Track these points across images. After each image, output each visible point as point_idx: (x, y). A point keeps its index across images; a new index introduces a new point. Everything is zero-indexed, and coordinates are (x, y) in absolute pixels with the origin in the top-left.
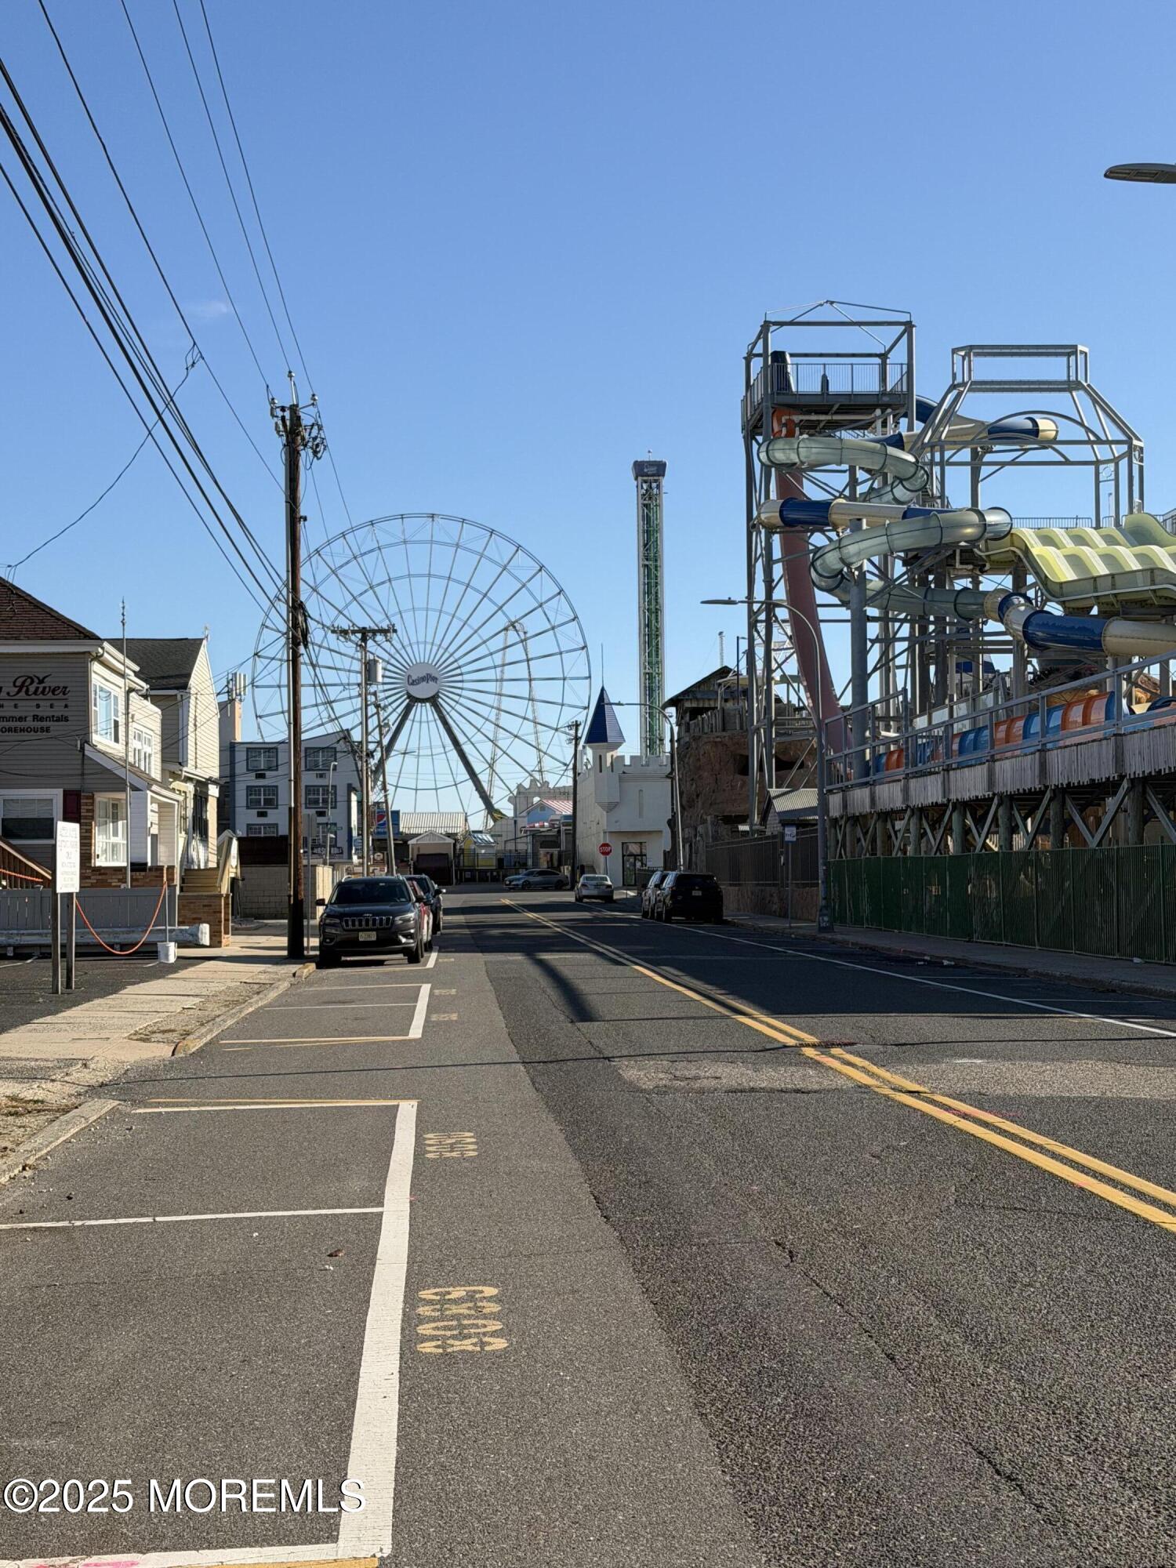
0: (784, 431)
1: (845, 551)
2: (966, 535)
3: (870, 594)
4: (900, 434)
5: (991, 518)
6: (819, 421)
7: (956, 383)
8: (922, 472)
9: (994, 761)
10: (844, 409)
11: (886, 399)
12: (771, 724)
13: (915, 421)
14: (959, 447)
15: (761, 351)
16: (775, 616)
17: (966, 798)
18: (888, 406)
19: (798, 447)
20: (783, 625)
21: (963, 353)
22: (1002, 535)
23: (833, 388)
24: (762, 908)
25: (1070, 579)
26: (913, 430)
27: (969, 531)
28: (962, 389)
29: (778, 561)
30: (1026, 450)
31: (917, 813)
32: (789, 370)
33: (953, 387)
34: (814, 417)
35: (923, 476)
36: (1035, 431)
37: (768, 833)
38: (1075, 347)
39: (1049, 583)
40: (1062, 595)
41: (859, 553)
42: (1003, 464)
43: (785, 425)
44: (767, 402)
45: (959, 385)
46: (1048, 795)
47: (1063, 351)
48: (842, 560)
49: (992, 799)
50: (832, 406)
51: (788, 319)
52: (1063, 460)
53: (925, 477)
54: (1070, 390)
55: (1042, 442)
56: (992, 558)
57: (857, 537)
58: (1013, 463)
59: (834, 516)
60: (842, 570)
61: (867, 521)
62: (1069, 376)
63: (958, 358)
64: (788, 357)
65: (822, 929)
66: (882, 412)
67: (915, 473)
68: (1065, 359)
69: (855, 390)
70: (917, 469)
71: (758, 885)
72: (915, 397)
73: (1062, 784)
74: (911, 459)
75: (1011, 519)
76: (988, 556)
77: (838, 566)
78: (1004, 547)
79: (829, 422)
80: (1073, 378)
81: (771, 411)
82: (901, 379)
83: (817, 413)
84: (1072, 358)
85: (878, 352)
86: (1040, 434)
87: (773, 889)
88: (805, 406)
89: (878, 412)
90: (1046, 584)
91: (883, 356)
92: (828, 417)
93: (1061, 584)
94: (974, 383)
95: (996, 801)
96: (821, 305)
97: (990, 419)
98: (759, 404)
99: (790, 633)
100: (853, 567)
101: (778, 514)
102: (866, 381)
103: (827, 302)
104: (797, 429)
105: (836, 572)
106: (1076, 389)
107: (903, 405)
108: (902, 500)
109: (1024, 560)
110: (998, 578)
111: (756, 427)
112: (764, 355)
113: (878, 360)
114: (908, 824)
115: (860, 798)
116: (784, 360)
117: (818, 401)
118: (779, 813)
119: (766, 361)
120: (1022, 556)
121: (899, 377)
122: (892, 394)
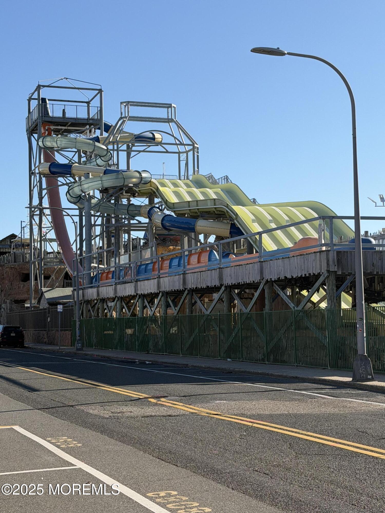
0: (47, 132)
1: (83, 186)
2: (133, 182)
3: (93, 205)
4: (98, 137)
5: (144, 175)
6: (62, 129)
7: (122, 116)
8: (110, 153)
9: (160, 278)
10: (73, 125)
11: (91, 121)
12: (42, 260)
13: (104, 132)
14: (123, 143)
15: (37, 97)
16: (43, 213)
17: (146, 293)
18: (92, 124)
19: (57, 141)
20: (47, 216)
21: (125, 104)
22: (148, 182)
23: (67, 115)
24: (38, 340)
25: (176, 202)
26: (102, 135)
27: (134, 180)
28: (125, 119)
29: (45, 189)
30: (150, 146)
31: (120, 299)
32: (48, 106)
33: (121, 118)
34: (60, 127)
35: (110, 155)
36: (154, 138)
37: (41, 307)
38: (171, 104)
39: (168, 203)
40: (174, 208)
41: (88, 188)
42: (140, 151)
43: (47, 130)
44: (39, 120)
45: (124, 118)
46: (186, 292)
47: (166, 106)
48: (82, 191)
49: (159, 293)
50: (68, 123)
51: (47, 85)
52: (165, 151)
53: (111, 155)
54: (168, 122)
55: (157, 143)
56: (141, 191)
57: (88, 181)
58: (144, 151)
59: (73, 171)
60: (81, 195)
61: (92, 174)
62: (168, 116)
63: (123, 106)
64: (47, 100)
65: (78, 349)
66: (89, 127)
67: (107, 154)
68: (166, 109)
69: (78, 117)
70: (107, 152)
71: (36, 330)
72: (103, 121)
73: (193, 288)
74: (104, 147)
75: (151, 175)
76: (139, 190)
77: (80, 193)
78: (148, 187)
79: (65, 129)
80: (170, 117)
81: (41, 123)
82: (98, 112)
83: (61, 125)
84: (170, 109)
85: (86, 101)
86: (156, 139)
87: (44, 332)
88: (56, 122)
89: (88, 127)
90: (167, 203)
91: (88, 103)
92: (66, 128)
93: (174, 203)
94: (130, 117)
95: (161, 294)
96: (62, 79)
97: (137, 132)
98: (35, 120)
99: (50, 220)
100: (87, 193)
101: (48, 169)
102: (82, 114)
103: (65, 78)
104: (52, 132)
105: (78, 195)
106: (171, 122)
107: (99, 124)
108: (100, 165)
109: (157, 193)
110: (142, 199)
111: (33, 130)
112: (38, 99)
113: (86, 105)
114: (116, 304)
115: (91, 293)
116: (46, 102)
117: (62, 120)
118: (47, 299)
119: (39, 102)
120: (155, 191)
121: (97, 112)
122: (92, 119)
